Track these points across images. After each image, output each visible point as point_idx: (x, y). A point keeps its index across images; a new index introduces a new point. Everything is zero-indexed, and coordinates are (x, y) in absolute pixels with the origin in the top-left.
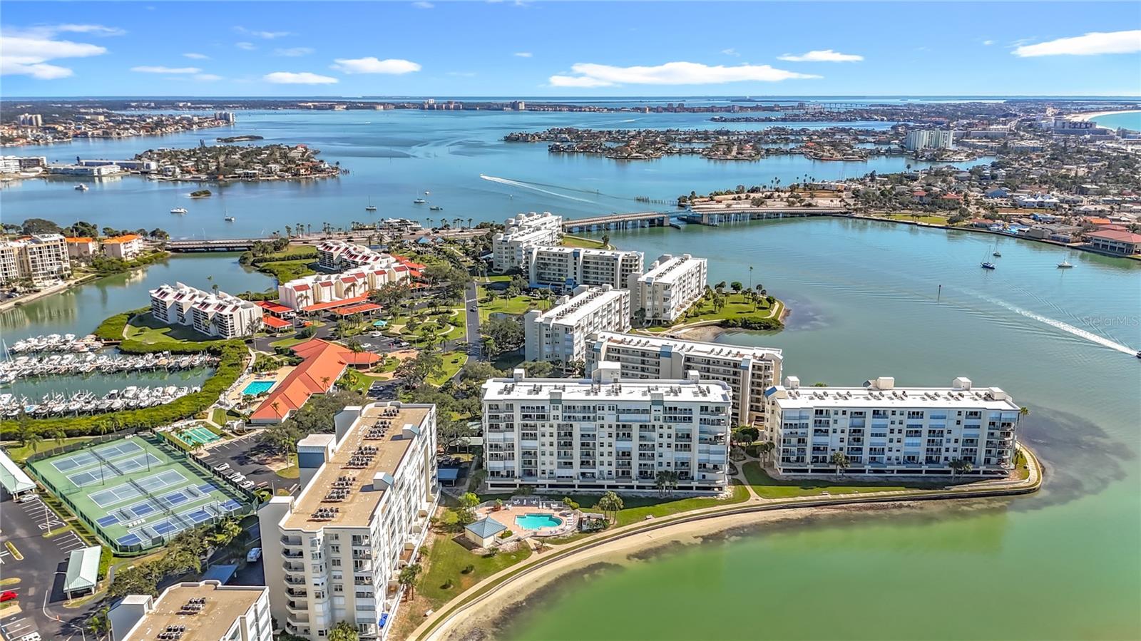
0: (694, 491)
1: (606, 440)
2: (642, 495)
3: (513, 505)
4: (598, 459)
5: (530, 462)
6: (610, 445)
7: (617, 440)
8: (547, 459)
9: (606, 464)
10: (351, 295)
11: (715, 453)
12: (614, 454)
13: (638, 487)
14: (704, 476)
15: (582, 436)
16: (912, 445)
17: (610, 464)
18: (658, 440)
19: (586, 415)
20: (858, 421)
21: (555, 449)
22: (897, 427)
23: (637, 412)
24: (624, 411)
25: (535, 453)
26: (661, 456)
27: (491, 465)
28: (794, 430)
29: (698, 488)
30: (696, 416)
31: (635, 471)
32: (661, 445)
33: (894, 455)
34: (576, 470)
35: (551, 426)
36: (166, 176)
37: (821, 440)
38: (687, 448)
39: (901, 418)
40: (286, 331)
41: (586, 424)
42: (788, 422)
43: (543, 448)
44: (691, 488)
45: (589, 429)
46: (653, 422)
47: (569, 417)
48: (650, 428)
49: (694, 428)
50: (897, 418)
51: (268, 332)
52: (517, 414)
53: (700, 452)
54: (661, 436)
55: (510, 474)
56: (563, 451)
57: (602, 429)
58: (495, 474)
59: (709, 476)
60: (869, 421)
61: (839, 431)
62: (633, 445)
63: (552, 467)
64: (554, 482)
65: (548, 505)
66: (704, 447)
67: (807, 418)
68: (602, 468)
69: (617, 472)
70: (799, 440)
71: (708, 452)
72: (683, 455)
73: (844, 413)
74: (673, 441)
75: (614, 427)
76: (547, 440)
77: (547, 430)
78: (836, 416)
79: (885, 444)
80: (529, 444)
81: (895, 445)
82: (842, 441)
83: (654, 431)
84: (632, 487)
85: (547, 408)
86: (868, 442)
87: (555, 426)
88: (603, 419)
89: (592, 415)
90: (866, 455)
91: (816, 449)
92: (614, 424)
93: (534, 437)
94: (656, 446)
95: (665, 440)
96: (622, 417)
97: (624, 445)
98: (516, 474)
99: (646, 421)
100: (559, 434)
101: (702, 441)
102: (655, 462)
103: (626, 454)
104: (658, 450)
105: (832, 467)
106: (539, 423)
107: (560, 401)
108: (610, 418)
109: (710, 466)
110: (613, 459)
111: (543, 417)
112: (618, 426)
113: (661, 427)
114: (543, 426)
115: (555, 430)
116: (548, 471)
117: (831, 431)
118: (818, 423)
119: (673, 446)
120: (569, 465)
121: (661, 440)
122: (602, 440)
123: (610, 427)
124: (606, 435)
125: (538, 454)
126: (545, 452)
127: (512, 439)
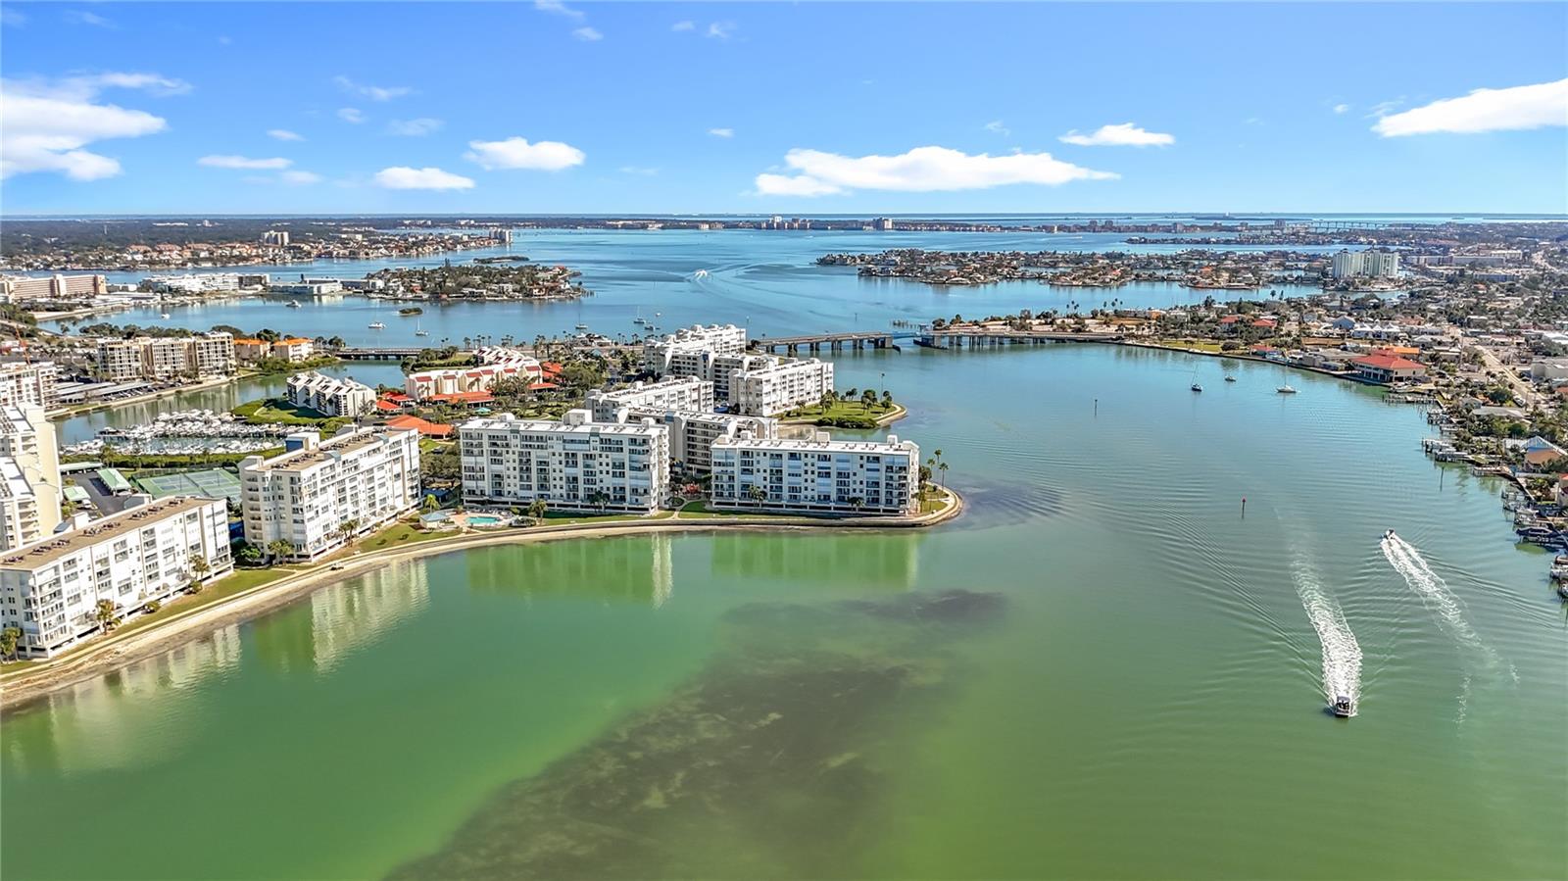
0: (626, 511)
1: (558, 467)
4: (552, 483)
5: (499, 484)
6: (561, 471)
7: (566, 466)
8: (511, 481)
9: (558, 487)
10: (475, 388)
11: (642, 479)
12: (564, 479)
13: (583, 506)
14: (637, 500)
15: (539, 462)
16: (824, 485)
17: (561, 488)
18: (598, 468)
19: (540, 444)
20: (777, 461)
21: (517, 473)
22: (809, 468)
23: (580, 442)
24: (570, 442)
25: (502, 476)
26: (601, 481)
27: (468, 484)
28: (724, 469)
29: (629, 509)
30: (626, 446)
31: (581, 494)
32: (601, 472)
33: (809, 493)
34: (535, 491)
35: (513, 453)
36: (387, 294)
37: (747, 478)
38: (622, 475)
39: (812, 460)
40: (395, 414)
41: (540, 452)
42: (717, 460)
43: (508, 472)
44: (623, 508)
45: (543, 457)
46: (592, 452)
47: (527, 445)
48: (591, 456)
49: (625, 456)
50: (809, 460)
51: (379, 414)
52: (486, 442)
53: (631, 478)
54: (601, 464)
55: (482, 493)
56: (525, 475)
57: (553, 457)
58: (471, 492)
59: (640, 499)
60: (786, 461)
61: (762, 471)
62: (579, 471)
63: (515, 489)
64: (515, 500)
65: (499, 513)
66: (634, 473)
67: (734, 458)
68: (555, 491)
69: (568, 495)
70: (730, 477)
71: (636, 478)
72: (618, 481)
73: (765, 454)
74: (610, 468)
75: (563, 455)
76: (511, 465)
77: (511, 456)
78: (759, 457)
79: (800, 483)
80: (497, 468)
81: (809, 484)
82: (765, 479)
83: (594, 459)
84: (577, 506)
85: (509, 437)
86: (787, 481)
87: (517, 453)
88: (553, 447)
89: (545, 444)
90: (786, 494)
91: (743, 486)
92: (562, 451)
93: (500, 462)
94: (598, 473)
95: (604, 468)
96: (568, 446)
97: (571, 471)
98: (487, 493)
99: (587, 450)
100: (521, 461)
101: (632, 469)
102: (597, 487)
103: (574, 479)
104: (599, 476)
106: (504, 450)
107: (518, 432)
109: (641, 490)
110: (563, 483)
111: (507, 445)
112: (566, 454)
113: (600, 456)
114: (507, 452)
115: (516, 457)
116: (512, 492)
117: (755, 471)
118: (745, 463)
119: (611, 473)
120: (530, 488)
121: (601, 468)
122: (554, 467)
123: (560, 455)
124: (557, 462)
125: (505, 477)
126: (510, 475)
127: (483, 463)
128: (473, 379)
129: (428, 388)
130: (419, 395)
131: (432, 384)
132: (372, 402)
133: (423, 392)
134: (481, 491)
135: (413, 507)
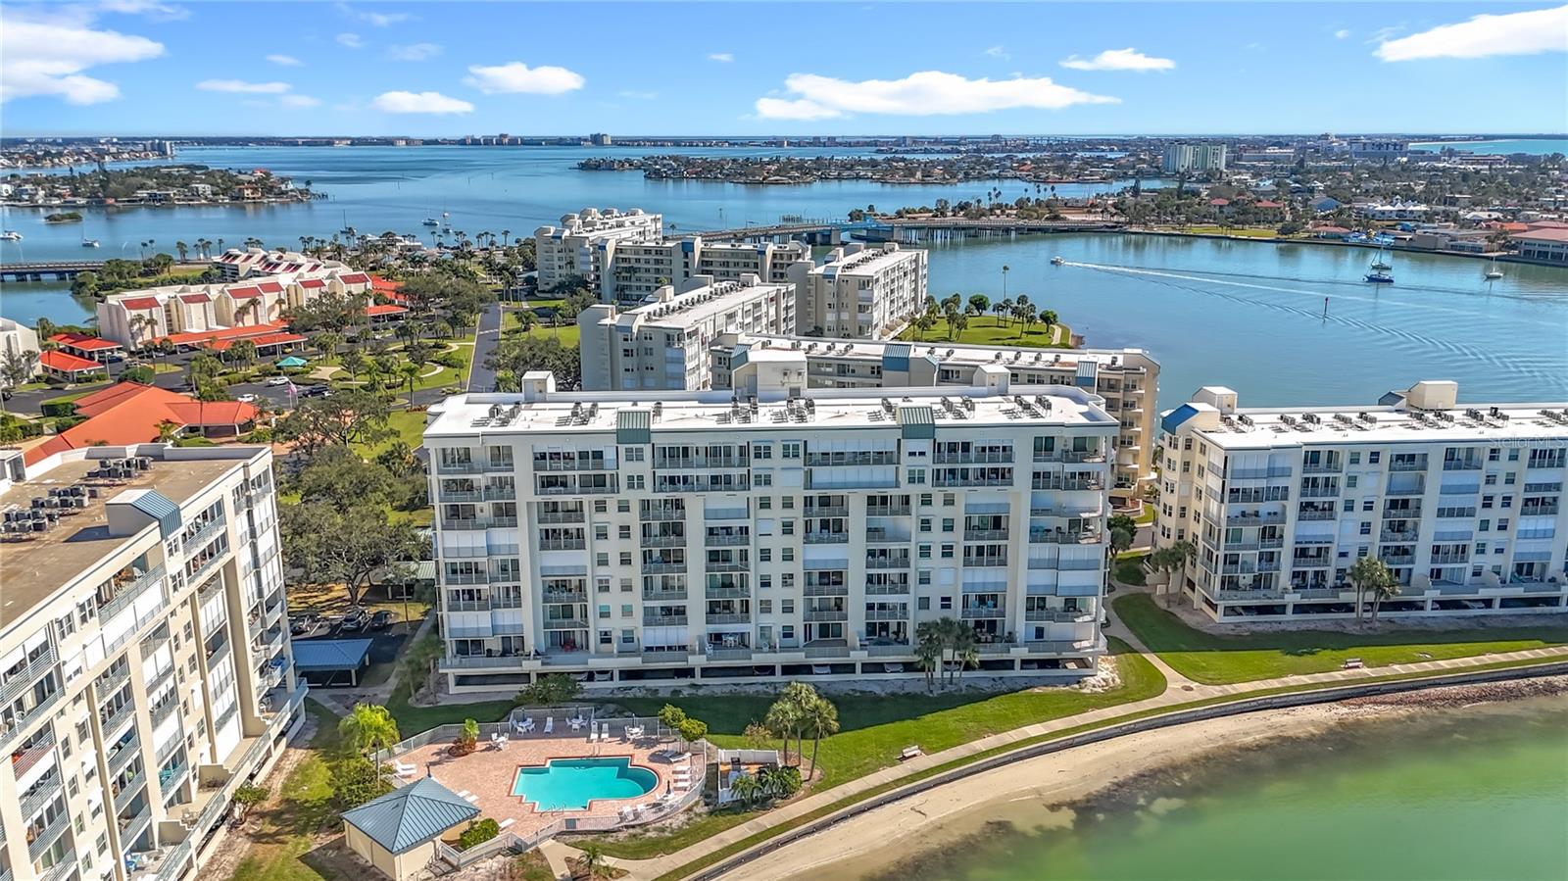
0: (1018, 672)
1: (777, 543)
2: (877, 690)
3: (514, 735)
4: (754, 594)
5: (568, 612)
6: (788, 556)
7: (807, 540)
8: (614, 600)
9: (777, 607)
10: (249, 320)
11: (1075, 566)
12: (799, 581)
13: (868, 668)
14: (1040, 632)
15: (711, 531)
16: (1536, 535)
17: (788, 609)
18: (917, 538)
19: (720, 471)
20: (1405, 477)
21: (635, 573)
22: (1499, 490)
23: (862, 458)
24: (826, 459)
25: (581, 587)
26: (925, 581)
27: (460, 622)
28: (1250, 507)
29: (1026, 663)
30: (1023, 465)
31: (855, 624)
32: (925, 552)
33: (1488, 561)
34: (696, 628)
35: (624, 508)
37: (1316, 529)
38: (994, 555)
39: (1512, 466)
40: (89, 380)
41: (720, 500)
42: (1239, 484)
43: (602, 571)
44: (1008, 665)
45: (729, 514)
46: (906, 488)
47: (672, 480)
48: (896, 505)
49: (1018, 500)
50: (1503, 466)
51: (48, 381)
52: (523, 475)
53: (1034, 565)
54: (926, 525)
55: (512, 647)
56: (658, 579)
57: (764, 513)
58: (468, 647)
59: (1054, 629)
60: (1436, 476)
61: (1359, 506)
62: (851, 555)
63: (627, 624)
64: (635, 663)
65: (618, 732)
66: (1044, 551)
67: (1286, 473)
68: (766, 620)
69: (808, 629)
70: (1264, 532)
71: (1055, 565)
72: (985, 576)
73: (1375, 458)
74: (957, 538)
75: (799, 504)
76: (613, 547)
77: (612, 519)
78: (1355, 467)
79: (1469, 535)
80: (561, 560)
81: (1493, 536)
82: (1366, 529)
83: (908, 513)
84: (849, 668)
85: (609, 455)
86: (1429, 528)
87: (635, 508)
88: (768, 482)
89: (736, 472)
90: (1422, 564)
91: (1301, 553)
92: (799, 495)
93: (576, 540)
94: (913, 555)
95: (937, 538)
96: (821, 474)
97: (826, 554)
98: (530, 646)
99: (885, 485)
100: (646, 531)
101: (1038, 534)
102: (910, 599)
103: (832, 578)
104: (916, 565)
105: (1344, 597)
106: (588, 499)
107: (645, 435)
108: (788, 481)
109: (1055, 603)
110: (797, 593)
111: (599, 482)
112: (808, 501)
113: (926, 500)
114: (601, 507)
115: (633, 519)
116: (617, 635)
117: (1339, 507)
118: (1309, 484)
119: (958, 552)
120: (676, 615)
121: (926, 538)
122: (765, 543)
123: (788, 504)
124: (777, 528)
125: (590, 588)
126: (607, 581)
127: (513, 548)
128: (242, 302)
129: (152, 322)
130: (133, 336)
131: (159, 314)
132: (30, 355)
133: (141, 329)
134: (506, 640)
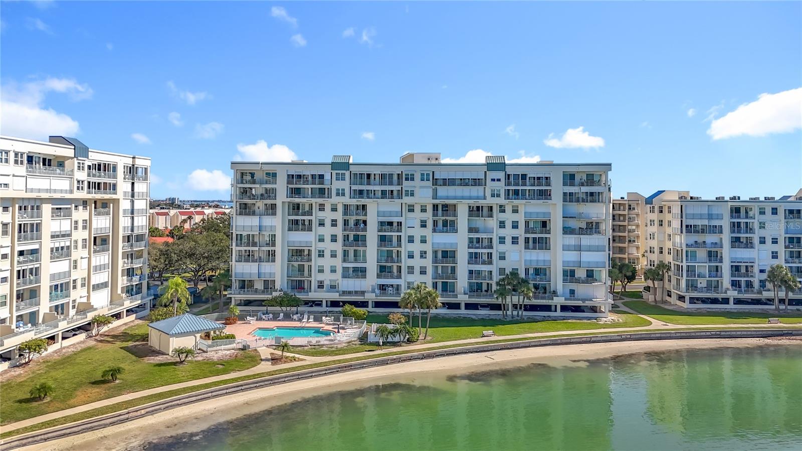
0: (559, 313)
1: (418, 232)
2: (474, 317)
3: (260, 319)
4: (405, 262)
5: (301, 269)
6: (424, 241)
8: (326, 262)
9: (417, 271)
11: (590, 249)
12: (430, 255)
13: (469, 306)
14: (572, 292)
15: (382, 224)
17: (423, 272)
18: (497, 233)
19: (388, 188)
21: (339, 247)
23: (464, 182)
24: (447, 182)
25: (309, 254)
26: (502, 258)
27: (241, 269)
28: (700, 238)
29: (563, 308)
30: (557, 189)
31: (462, 282)
32: (502, 241)
34: (372, 280)
35: (334, 209)
37: (743, 254)
38: (542, 244)
41: (386, 205)
42: (692, 222)
43: (321, 246)
44: (553, 308)
45: (390, 214)
46: (490, 201)
47: (361, 192)
48: (485, 210)
49: (555, 210)
52: (281, 187)
53: (566, 248)
54: (502, 225)
55: (269, 285)
56: (351, 250)
57: (411, 215)
58: (245, 285)
59: (580, 288)
61: (769, 241)
62: (459, 240)
63: (333, 277)
64: (335, 296)
66: (572, 240)
67: (720, 217)
68: (410, 278)
69: (435, 285)
70: (710, 254)
71: (579, 248)
72: (537, 256)
73: (775, 211)
74: (520, 232)
75: (430, 209)
76: (327, 231)
77: (328, 215)
78: (762, 217)
80: (300, 238)
82: (775, 255)
83: (491, 216)
84: (456, 306)
85: (327, 177)
87: (340, 208)
88: (412, 195)
89: (395, 188)
91: (736, 269)
92: (429, 202)
93: (307, 226)
94: (495, 241)
95: (508, 232)
96: (442, 191)
97: (444, 240)
98: (278, 286)
99: (478, 198)
100: (346, 223)
101: (567, 231)
102: (494, 268)
103: (448, 255)
104: (497, 248)
105: (766, 295)
106: (315, 203)
107: (347, 166)
108: (423, 195)
109: (581, 274)
110: (428, 263)
111: (322, 192)
112: (435, 207)
113: (502, 209)
114: (322, 208)
115: (339, 216)
116: (327, 283)
117: (756, 241)
118: (736, 227)
119: (521, 241)
120: (361, 272)
121: (502, 232)
122: (411, 232)
123: (424, 210)
124: (417, 224)
125: (314, 255)
126: (323, 251)
127: (272, 228)
134: (266, 282)
135: (130, 311)
